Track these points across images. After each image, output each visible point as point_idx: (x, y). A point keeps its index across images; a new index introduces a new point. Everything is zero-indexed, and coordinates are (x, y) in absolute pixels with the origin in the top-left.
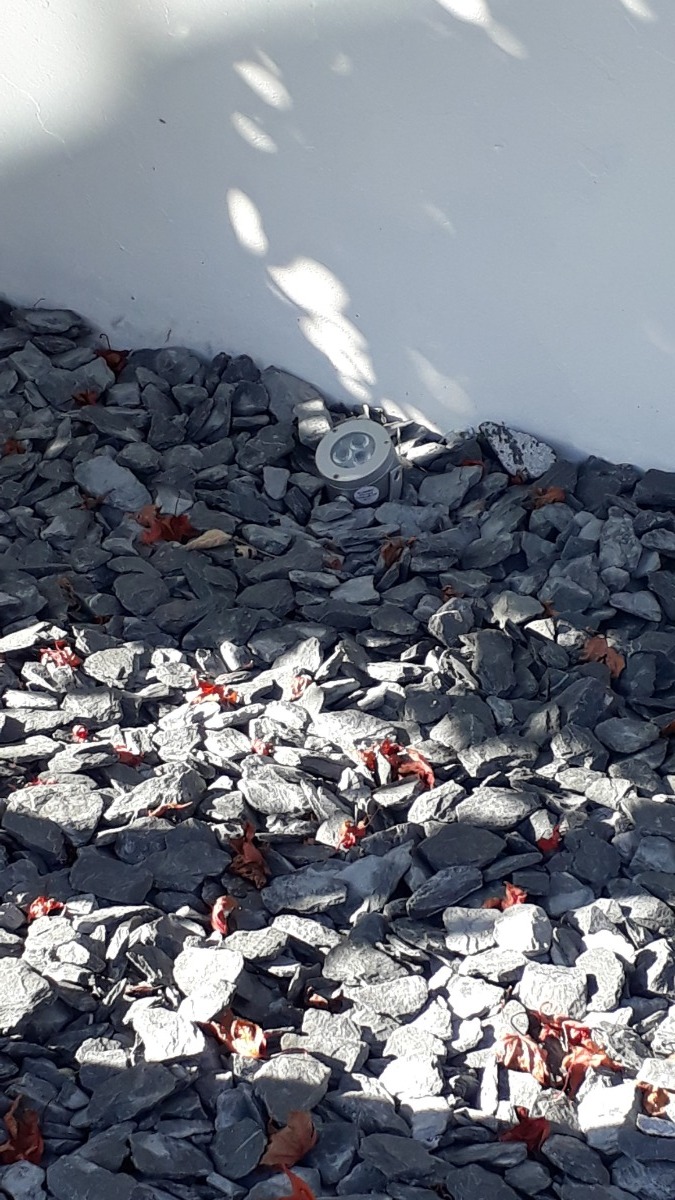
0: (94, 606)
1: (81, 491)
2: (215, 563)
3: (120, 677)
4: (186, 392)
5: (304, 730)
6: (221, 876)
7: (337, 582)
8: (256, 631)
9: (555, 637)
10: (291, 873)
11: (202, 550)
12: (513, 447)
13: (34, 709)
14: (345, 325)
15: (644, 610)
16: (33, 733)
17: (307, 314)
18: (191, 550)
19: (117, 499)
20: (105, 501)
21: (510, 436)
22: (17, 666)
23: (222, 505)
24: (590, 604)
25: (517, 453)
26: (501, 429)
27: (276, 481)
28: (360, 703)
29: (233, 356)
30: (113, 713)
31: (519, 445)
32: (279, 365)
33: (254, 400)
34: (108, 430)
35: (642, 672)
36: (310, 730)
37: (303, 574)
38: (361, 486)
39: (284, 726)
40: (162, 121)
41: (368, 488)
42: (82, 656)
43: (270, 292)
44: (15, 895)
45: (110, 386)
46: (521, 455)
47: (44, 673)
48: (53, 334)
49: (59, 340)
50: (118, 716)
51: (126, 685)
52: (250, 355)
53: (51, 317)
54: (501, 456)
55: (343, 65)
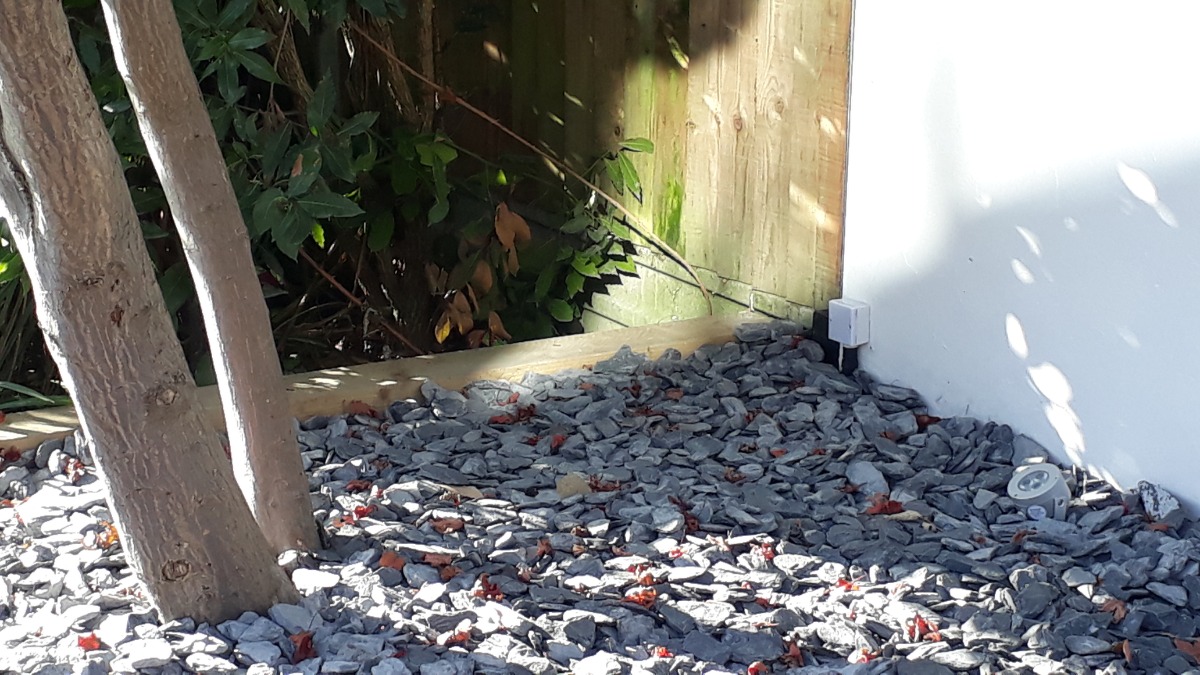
0: (808, 536)
1: (848, 482)
2: (905, 529)
3: (792, 568)
4: (957, 442)
5: (882, 609)
6: (773, 662)
7: (972, 548)
8: (897, 563)
9: (1092, 597)
10: (814, 665)
11: (901, 522)
12: (1155, 499)
13: (726, 571)
14: (1070, 411)
15: (1169, 595)
16: (719, 583)
17: (1048, 401)
18: (892, 520)
19: (868, 489)
20: (860, 490)
21: (1155, 491)
22: (735, 553)
23: (934, 503)
24: (1129, 583)
25: (1156, 502)
26: (1151, 486)
27: (984, 498)
28: (933, 606)
29: (1000, 424)
30: (774, 583)
31: (1159, 498)
32: (1028, 433)
33: (1002, 454)
34: (884, 451)
35: (1133, 622)
36: (885, 610)
37: (950, 540)
38: (1031, 505)
39: (872, 606)
40: (970, 259)
41: (1038, 507)
42: (776, 553)
43: (1027, 384)
44: (647, 644)
45: (912, 433)
46: (1158, 504)
47: (749, 561)
48: (892, 401)
49: (894, 405)
50: (777, 586)
51: (795, 574)
52: (1009, 425)
53: (895, 390)
54: (1146, 505)
55: (1071, 224)
